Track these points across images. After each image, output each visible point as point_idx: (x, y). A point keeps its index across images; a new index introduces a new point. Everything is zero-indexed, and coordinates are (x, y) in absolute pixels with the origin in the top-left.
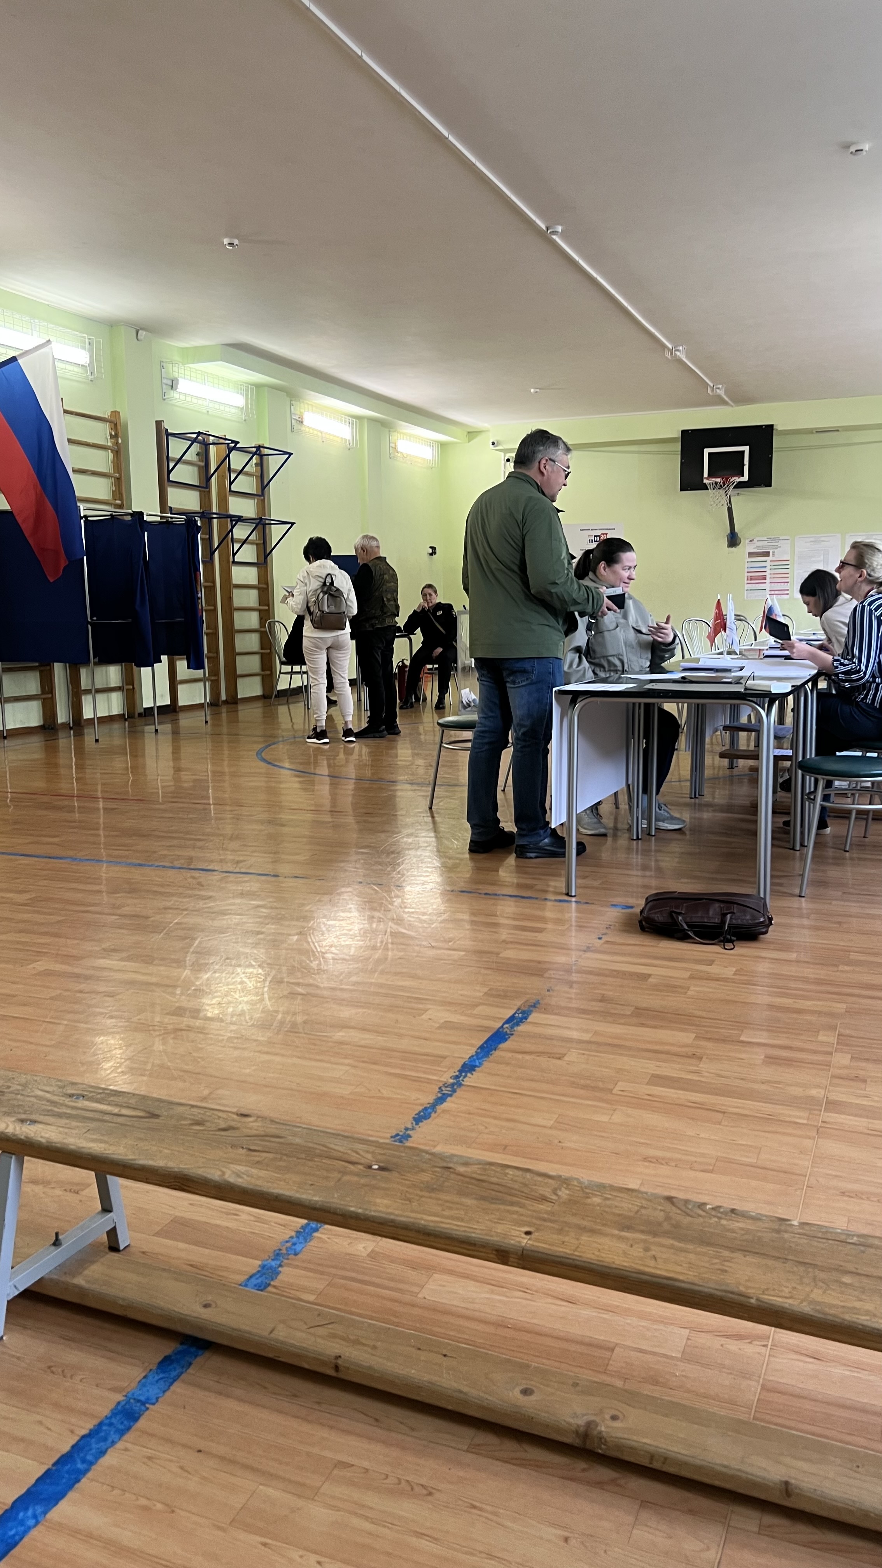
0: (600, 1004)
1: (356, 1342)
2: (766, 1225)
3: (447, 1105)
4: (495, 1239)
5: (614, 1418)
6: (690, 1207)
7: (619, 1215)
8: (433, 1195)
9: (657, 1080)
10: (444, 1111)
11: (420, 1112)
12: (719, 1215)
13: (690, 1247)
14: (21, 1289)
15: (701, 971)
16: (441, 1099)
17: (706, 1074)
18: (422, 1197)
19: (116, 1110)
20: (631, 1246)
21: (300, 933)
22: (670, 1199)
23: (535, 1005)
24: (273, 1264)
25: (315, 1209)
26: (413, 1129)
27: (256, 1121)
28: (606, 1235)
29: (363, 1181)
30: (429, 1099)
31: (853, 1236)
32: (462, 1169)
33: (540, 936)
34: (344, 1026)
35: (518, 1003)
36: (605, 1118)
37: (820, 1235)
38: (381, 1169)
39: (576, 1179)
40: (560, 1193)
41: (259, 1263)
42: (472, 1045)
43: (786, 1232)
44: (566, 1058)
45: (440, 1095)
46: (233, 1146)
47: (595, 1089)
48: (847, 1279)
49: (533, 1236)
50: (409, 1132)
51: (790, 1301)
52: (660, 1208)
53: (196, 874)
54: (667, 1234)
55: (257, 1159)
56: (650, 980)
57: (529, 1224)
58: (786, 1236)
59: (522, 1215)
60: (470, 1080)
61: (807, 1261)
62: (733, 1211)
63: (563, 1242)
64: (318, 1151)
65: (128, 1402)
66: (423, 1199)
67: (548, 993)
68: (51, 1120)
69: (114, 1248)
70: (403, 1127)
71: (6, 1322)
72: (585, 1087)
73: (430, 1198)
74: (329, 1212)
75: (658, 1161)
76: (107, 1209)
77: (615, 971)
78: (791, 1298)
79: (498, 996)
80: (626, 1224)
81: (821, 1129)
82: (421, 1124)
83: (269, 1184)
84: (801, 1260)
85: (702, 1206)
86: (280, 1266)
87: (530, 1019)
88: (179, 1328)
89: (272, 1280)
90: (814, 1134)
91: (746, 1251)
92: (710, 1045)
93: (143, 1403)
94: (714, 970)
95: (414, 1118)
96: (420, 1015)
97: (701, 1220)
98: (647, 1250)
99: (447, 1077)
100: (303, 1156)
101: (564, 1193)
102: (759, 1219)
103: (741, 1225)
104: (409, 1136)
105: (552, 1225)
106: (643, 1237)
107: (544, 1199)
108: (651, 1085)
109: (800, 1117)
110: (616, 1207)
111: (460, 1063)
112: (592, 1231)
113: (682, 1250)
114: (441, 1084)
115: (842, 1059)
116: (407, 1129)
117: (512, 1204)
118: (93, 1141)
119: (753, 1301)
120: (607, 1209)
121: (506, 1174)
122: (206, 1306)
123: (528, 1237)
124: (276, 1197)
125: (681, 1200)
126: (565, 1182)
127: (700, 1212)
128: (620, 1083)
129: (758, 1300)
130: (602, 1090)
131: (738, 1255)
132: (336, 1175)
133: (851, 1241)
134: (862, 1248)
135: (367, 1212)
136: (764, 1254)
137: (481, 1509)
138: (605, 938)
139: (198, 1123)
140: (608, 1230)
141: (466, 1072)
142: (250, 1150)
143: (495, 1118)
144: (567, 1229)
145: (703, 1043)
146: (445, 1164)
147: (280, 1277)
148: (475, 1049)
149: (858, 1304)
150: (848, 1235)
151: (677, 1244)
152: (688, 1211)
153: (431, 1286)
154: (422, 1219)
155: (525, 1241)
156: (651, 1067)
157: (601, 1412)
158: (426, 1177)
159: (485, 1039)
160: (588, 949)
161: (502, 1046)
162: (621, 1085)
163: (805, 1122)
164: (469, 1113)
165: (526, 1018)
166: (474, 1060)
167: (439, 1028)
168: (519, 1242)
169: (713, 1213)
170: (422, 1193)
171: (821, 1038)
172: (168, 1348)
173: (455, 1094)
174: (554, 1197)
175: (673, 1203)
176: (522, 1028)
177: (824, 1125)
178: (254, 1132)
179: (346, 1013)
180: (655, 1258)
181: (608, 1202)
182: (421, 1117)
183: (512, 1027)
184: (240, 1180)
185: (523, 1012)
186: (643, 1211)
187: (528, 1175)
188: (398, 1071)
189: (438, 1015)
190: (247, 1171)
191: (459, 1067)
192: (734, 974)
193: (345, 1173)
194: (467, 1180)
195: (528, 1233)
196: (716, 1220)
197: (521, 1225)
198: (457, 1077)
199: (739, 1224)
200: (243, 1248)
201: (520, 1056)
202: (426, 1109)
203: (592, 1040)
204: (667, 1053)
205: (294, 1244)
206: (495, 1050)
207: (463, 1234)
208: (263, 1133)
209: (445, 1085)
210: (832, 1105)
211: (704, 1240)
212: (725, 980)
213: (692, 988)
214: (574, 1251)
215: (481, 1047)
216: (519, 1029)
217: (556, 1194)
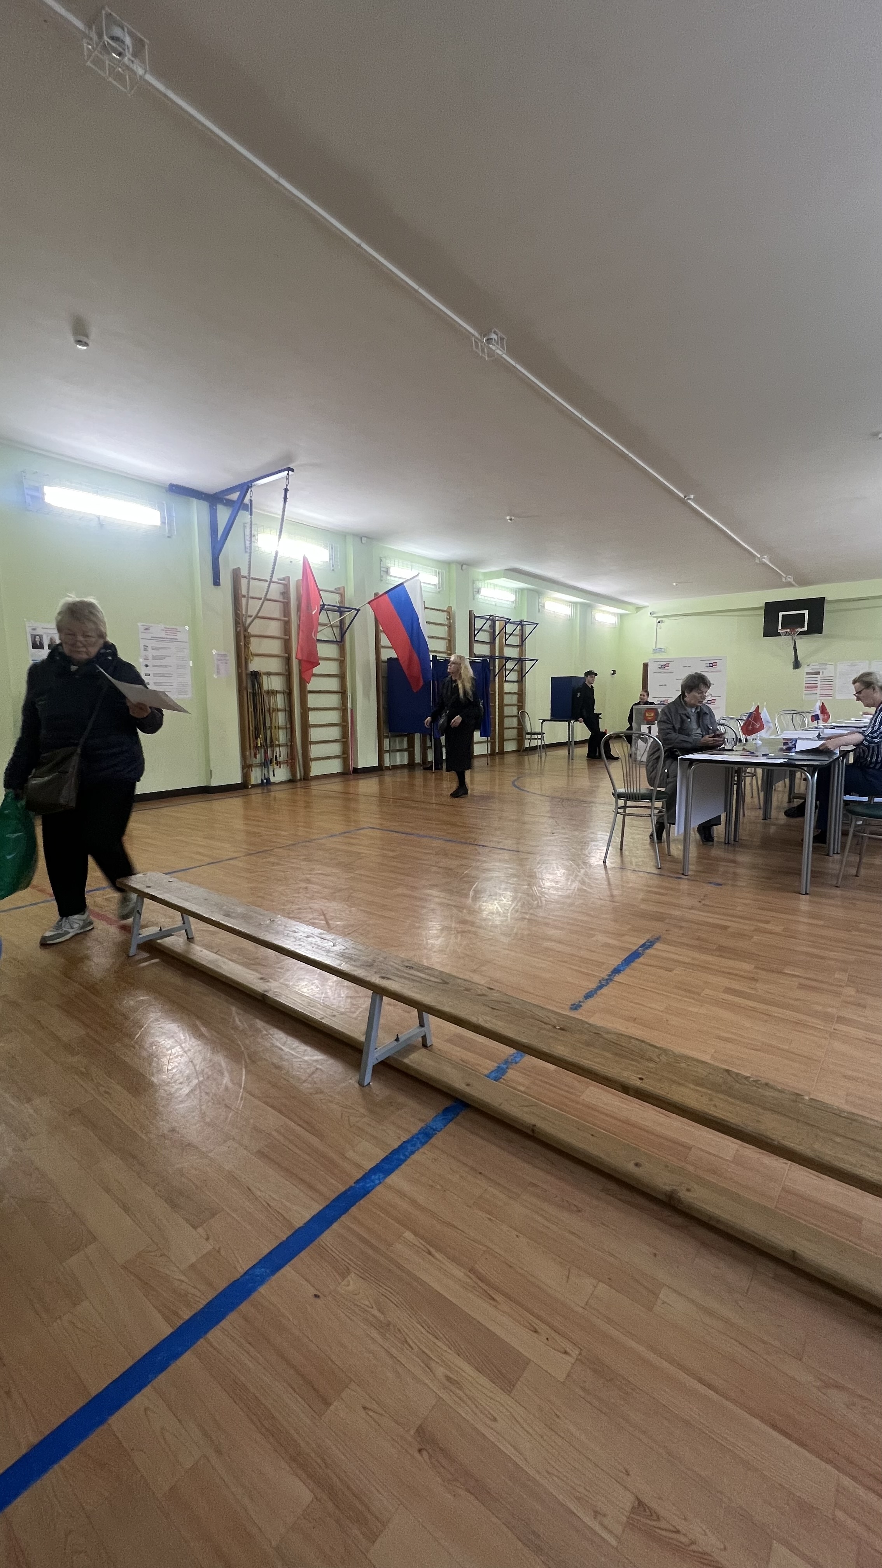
0: (696, 941)
1: (544, 1119)
2: (788, 1097)
3: (604, 990)
4: (623, 1079)
5: (688, 1190)
6: (739, 1078)
7: (696, 1076)
8: (589, 1048)
9: (728, 990)
10: (602, 994)
11: (588, 993)
12: (758, 1085)
13: (738, 1102)
14: (380, 1060)
15: (761, 927)
16: (600, 987)
17: (761, 991)
19: (428, 978)
20: (702, 1096)
21: (529, 885)
22: (728, 1071)
23: (658, 939)
24: (505, 1066)
25: (524, 1046)
26: (583, 1002)
27: (496, 993)
28: (687, 1087)
29: (551, 1034)
30: (593, 986)
31: (844, 1112)
32: (606, 1036)
34: (550, 939)
35: (648, 936)
36: (696, 1010)
37: (822, 1108)
38: (561, 1029)
39: (672, 1051)
40: (661, 1058)
41: (496, 1065)
42: (620, 958)
43: (799, 1103)
44: (674, 972)
45: (600, 985)
46: (484, 1005)
47: (689, 991)
48: (838, 1139)
49: (644, 1081)
50: (581, 1004)
51: (798, 1147)
52: (721, 1076)
53: (477, 847)
54: (723, 1092)
55: (497, 1014)
56: (729, 930)
57: (643, 1074)
58: (800, 1105)
59: (638, 1067)
60: (618, 978)
61: (812, 1123)
62: (767, 1084)
63: (661, 1088)
64: (527, 1014)
65: (426, 1128)
66: (583, 1050)
67: (666, 932)
68: (397, 979)
69: (425, 1045)
70: (578, 1000)
71: (372, 1075)
72: (685, 990)
73: (587, 1050)
74: (531, 1049)
75: (727, 1040)
76: (422, 1025)
77: (707, 922)
78: (801, 1145)
79: (637, 931)
80: (699, 1082)
81: (833, 1034)
82: (588, 1000)
83: (502, 1029)
84: (808, 1122)
85: (747, 1078)
86: (507, 1068)
87: (654, 947)
88: (453, 1094)
89: (503, 1075)
90: (827, 1036)
91: (774, 1111)
92: (764, 973)
93: (434, 1130)
95: (584, 996)
96: (593, 937)
97: (746, 1087)
98: (711, 1100)
99: (604, 975)
100: (520, 1016)
101: (664, 1058)
102: (784, 1092)
103: (771, 1094)
104: (581, 1006)
105: (656, 1076)
106: (709, 1092)
107: (651, 1060)
108: (725, 993)
109: (819, 1025)
110: (694, 1071)
111: (613, 967)
112: (680, 1084)
113: (733, 1104)
114: (601, 978)
115: (851, 991)
116: (580, 1002)
117: (632, 1060)
118: (416, 993)
119: (776, 1143)
120: (689, 1072)
121: (630, 1042)
122: (468, 1085)
123: (642, 1081)
124: (504, 1037)
125: (734, 1072)
126: (665, 1051)
127: (746, 1082)
128: (705, 990)
129: (778, 1142)
130: (694, 993)
131: (768, 1113)
132: (537, 1029)
133: (843, 1115)
134: (850, 1121)
135: (552, 1053)
136: (785, 1115)
137: (607, 1226)
138: (703, 902)
139: (467, 990)
140: (687, 1084)
141: (615, 973)
142: (493, 1008)
143: (631, 1002)
144: (664, 1080)
145: (759, 971)
146: (597, 1032)
147: (507, 1074)
148: (621, 961)
149: (845, 1157)
150: (840, 1111)
151: (730, 1099)
152: (738, 1080)
153: (588, 1092)
156: (726, 982)
157: (682, 1183)
158: (585, 1037)
159: (628, 955)
160: (692, 908)
161: (638, 960)
163: (822, 1028)
165: (652, 945)
166: (621, 967)
167: (602, 946)
168: (637, 1084)
169: (754, 1084)
170: (583, 1047)
171: (836, 976)
172: (448, 1103)
173: (609, 985)
174: (658, 1060)
175: (729, 1074)
176: (650, 951)
177: (835, 1031)
178: (496, 999)
179: (551, 932)
180: (715, 1106)
181: (690, 1067)
182: (588, 996)
183: (644, 950)
184: (486, 1025)
185: (651, 942)
186: (711, 1076)
187: (643, 1045)
188: (577, 968)
189: (601, 938)
190: (490, 1020)
191: (611, 970)
192: (782, 931)
193: (541, 1028)
194: (608, 1042)
195: (641, 1079)
196: (756, 1088)
197: (638, 1074)
198: (609, 975)
199: (769, 1093)
200: (490, 1056)
201: (647, 967)
203: (690, 962)
204: (736, 975)
205: (515, 1057)
206: (633, 962)
207: (605, 1074)
208: (500, 1000)
209: (603, 979)
210: (841, 1020)
211: (746, 1099)
212: (776, 934)
213: (754, 937)
214: (668, 1093)
215: (625, 960)
216: (647, 951)
217: (659, 1058)
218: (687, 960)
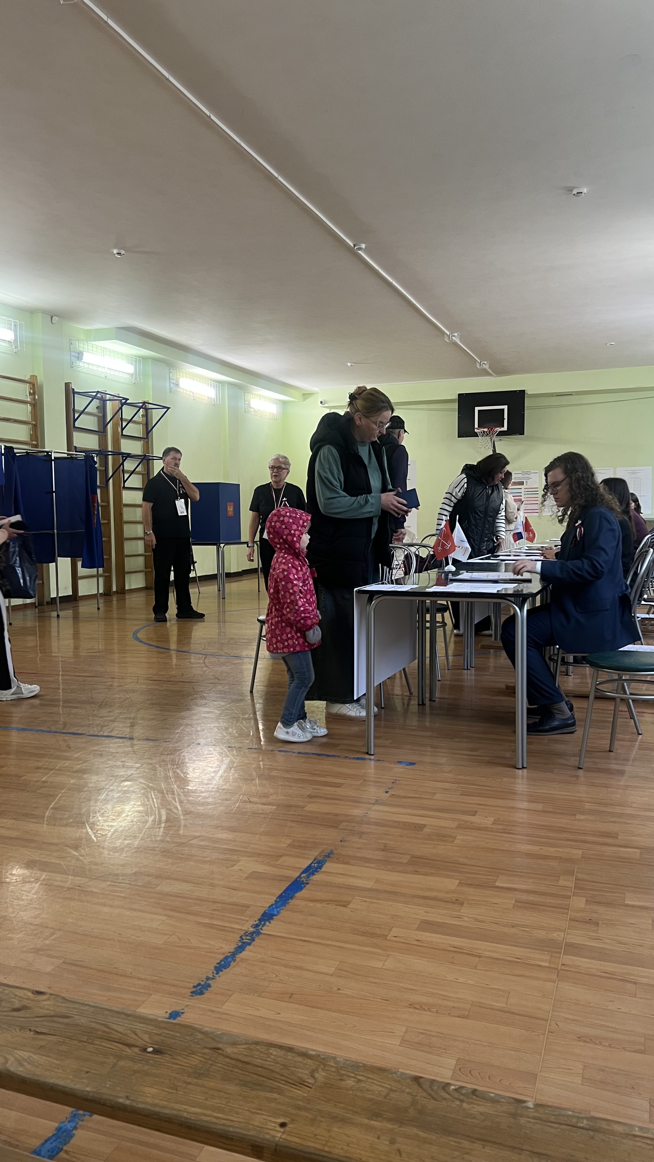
0: (382, 853)
2: (504, 1108)
3: (247, 953)
4: (252, 1133)
6: (435, 1088)
7: (371, 1100)
8: (200, 1082)
9: (424, 925)
10: (243, 960)
11: (221, 961)
12: (461, 1097)
13: (433, 1137)
15: (466, 822)
16: (241, 948)
17: (466, 919)
18: (189, 1083)
20: (378, 1138)
22: (417, 1079)
23: (328, 856)
26: (213, 978)
27: (48, 999)
28: (355, 1125)
29: (136, 1067)
30: (229, 948)
31: (583, 1118)
32: (229, 1050)
33: (339, 791)
35: (315, 853)
36: (378, 965)
37: (552, 1118)
38: (156, 1052)
39: (334, 1058)
40: (317, 1075)
42: (273, 894)
43: (521, 1116)
44: (351, 906)
45: (240, 944)
46: (22, 1028)
47: (373, 935)
49: (287, 1129)
50: (209, 982)
52: (408, 1090)
53: (67, 737)
54: (412, 1122)
55: (42, 1043)
56: (425, 830)
57: (285, 1114)
58: (523, 1121)
59: (278, 1103)
60: (268, 928)
61: (539, 1151)
62: (474, 1091)
63: (316, 1135)
64: (99, 1033)
66: (189, 1086)
67: (340, 843)
70: (205, 976)
72: (364, 934)
73: (196, 1085)
74: (99, 1103)
77: (396, 822)
79: (300, 847)
80: (375, 1111)
81: (561, 972)
82: (220, 973)
83: (48, 1073)
84: (535, 1150)
85: (445, 1086)
87: (323, 870)
89: (65, 1145)
90: (554, 977)
91: (485, 1141)
92: (471, 890)
94: (475, 820)
95: (215, 967)
96: (234, 865)
97: (444, 1103)
98: (392, 1142)
99: (248, 927)
100: (85, 1038)
101: (321, 1075)
102: (498, 1102)
103: (481, 1109)
105: (307, 1114)
106: (390, 1126)
107: (302, 1083)
108: (420, 930)
109: (542, 961)
110: (368, 1090)
111: (262, 911)
112: (343, 1121)
114: (242, 933)
115: (579, 902)
116: (208, 979)
117: (272, 1090)
120: (359, 1094)
121: (270, 1055)
123: (282, 1130)
124: (52, 1087)
125: (427, 1080)
126: (322, 1061)
127: (444, 1094)
128: (394, 929)
130: (378, 936)
131: (477, 1146)
132: (112, 1060)
133: (582, 1125)
134: (591, 1133)
135: (134, 1104)
136: (500, 1144)
138: (391, 792)
140: (358, 1119)
141: (265, 920)
142: (37, 1033)
143: (286, 966)
144: (319, 1118)
145: (465, 889)
146: (214, 1045)
147: (74, 1140)
148: (275, 898)
151: (421, 1133)
152: (432, 1093)
154: (185, 1111)
155: (279, 1136)
156: (422, 913)
158: (195, 1060)
159: (285, 888)
160: (375, 803)
161: (298, 895)
162: (395, 932)
163: (547, 964)
164: (264, 962)
165: (320, 868)
166: (273, 909)
167: (247, 878)
168: (274, 1137)
169: (456, 1095)
170: (189, 1080)
171: (561, 882)
173: (254, 943)
174: (311, 1081)
175: (420, 1085)
176: (317, 877)
177: (563, 968)
178: (45, 1012)
181: (360, 1085)
182: (222, 966)
183: (308, 877)
184: (21, 1069)
185: (319, 862)
186: (393, 1095)
187: (290, 1055)
188: (207, 921)
189: (247, 865)
190: (29, 1058)
191: (259, 916)
192: (493, 824)
193: (119, 1057)
194: (233, 1062)
195: (282, 1125)
196: (458, 1103)
197: (277, 1116)
198: (257, 926)
199: (479, 1108)
201: (311, 904)
202: (227, 958)
203: (374, 887)
204: (435, 899)
206: (292, 898)
207: (221, 1127)
208: (52, 1013)
209: (246, 934)
210: (570, 947)
211: (446, 1128)
212: (485, 829)
213: (458, 837)
214: (325, 1145)
215: (280, 896)
216: (314, 878)
217: (313, 1077)
218: (369, 884)
